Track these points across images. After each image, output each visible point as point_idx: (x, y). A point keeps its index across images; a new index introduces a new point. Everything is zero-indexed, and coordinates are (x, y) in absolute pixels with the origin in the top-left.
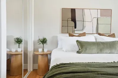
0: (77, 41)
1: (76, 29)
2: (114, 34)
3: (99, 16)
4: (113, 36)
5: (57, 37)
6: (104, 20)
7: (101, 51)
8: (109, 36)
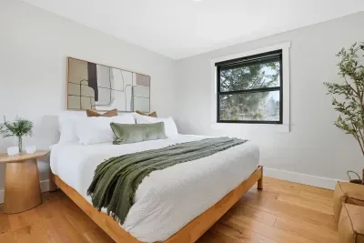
0: (112, 124)
1: (96, 103)
2: (155, 113)
3: (135, 84)
4: (154, 115)
5: (57, 118)
6: (140, 90)
7: (147, 137)
8: (149, 115)
